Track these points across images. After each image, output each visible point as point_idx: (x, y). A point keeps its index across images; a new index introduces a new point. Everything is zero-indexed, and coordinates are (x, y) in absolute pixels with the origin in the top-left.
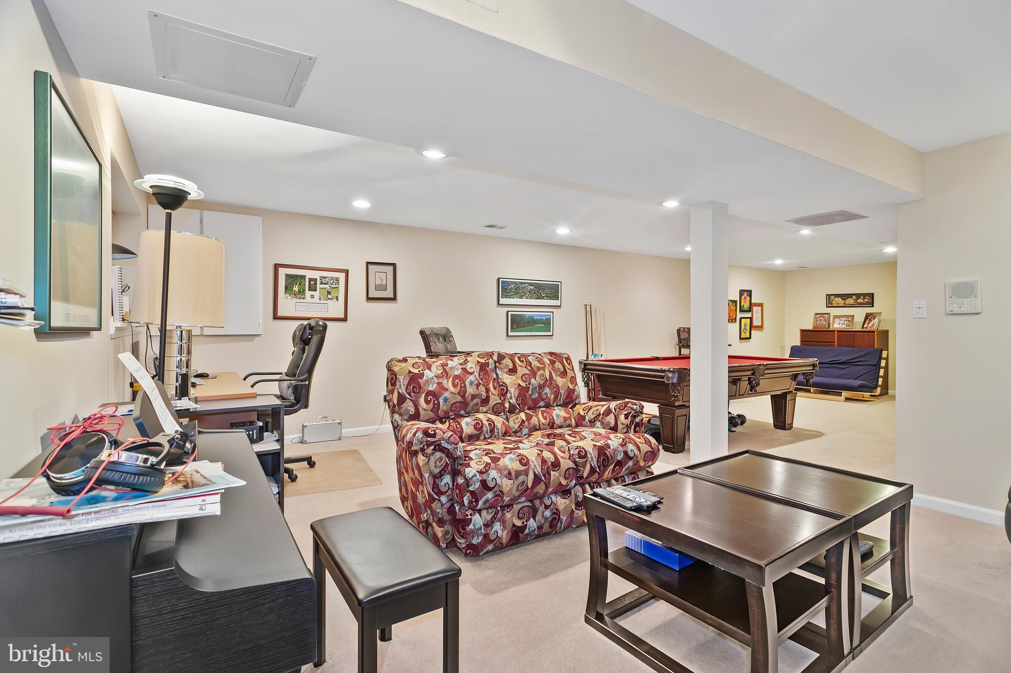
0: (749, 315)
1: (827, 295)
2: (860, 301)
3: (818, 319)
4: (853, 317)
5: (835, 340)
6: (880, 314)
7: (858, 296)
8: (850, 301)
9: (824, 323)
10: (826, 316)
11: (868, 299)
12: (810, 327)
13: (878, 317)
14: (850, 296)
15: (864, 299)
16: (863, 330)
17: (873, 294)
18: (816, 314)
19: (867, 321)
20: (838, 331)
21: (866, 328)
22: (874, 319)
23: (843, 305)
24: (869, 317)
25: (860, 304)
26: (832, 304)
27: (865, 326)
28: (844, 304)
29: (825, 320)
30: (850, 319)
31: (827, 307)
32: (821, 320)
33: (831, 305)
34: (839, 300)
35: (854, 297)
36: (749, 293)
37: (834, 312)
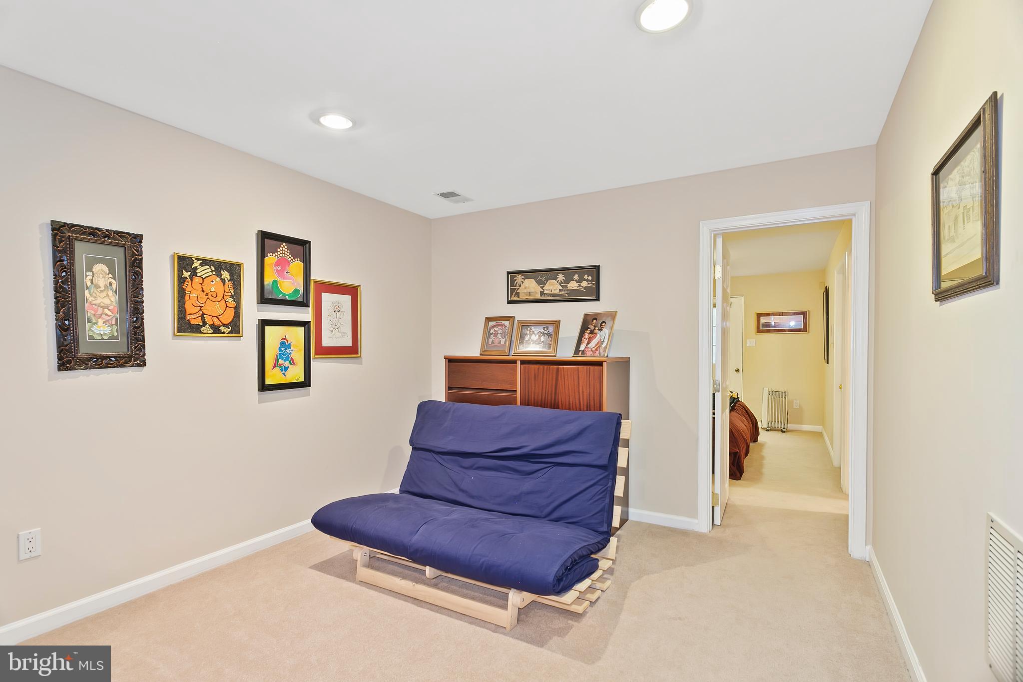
0: (306, 315)
1: (509, 273)
2: (573, 285)
3: (492, 331)
4: (557, 324)
5: (516, 385)
6: (613, 315)
7: (569, 272)
8: (553, 287)
9: (503, 341)
10: (507, 323)
11: (587, 280)
12: (474, 351)
13: (609, 323)
14: (552, 273)
15: (579, 281)
16: (580, 358)
17: (598, 268)
18: (489, 319)
19: (587, 335)
20: (523, 362)
21: (583, 352)
22: (601, 330)
23: (538, 296)
24: (590, 325)
25: (573, 292)
26: (518, 294)
27: (582, 348)
28: (542, 293)
29: (504, 334)
30: (551, 329)
31: (509, 302)
32: (496, 334)
33: (516, 298)
34: (530, 287)
35: (561, 277)
36: (301, 247)
37: (522, 312)
